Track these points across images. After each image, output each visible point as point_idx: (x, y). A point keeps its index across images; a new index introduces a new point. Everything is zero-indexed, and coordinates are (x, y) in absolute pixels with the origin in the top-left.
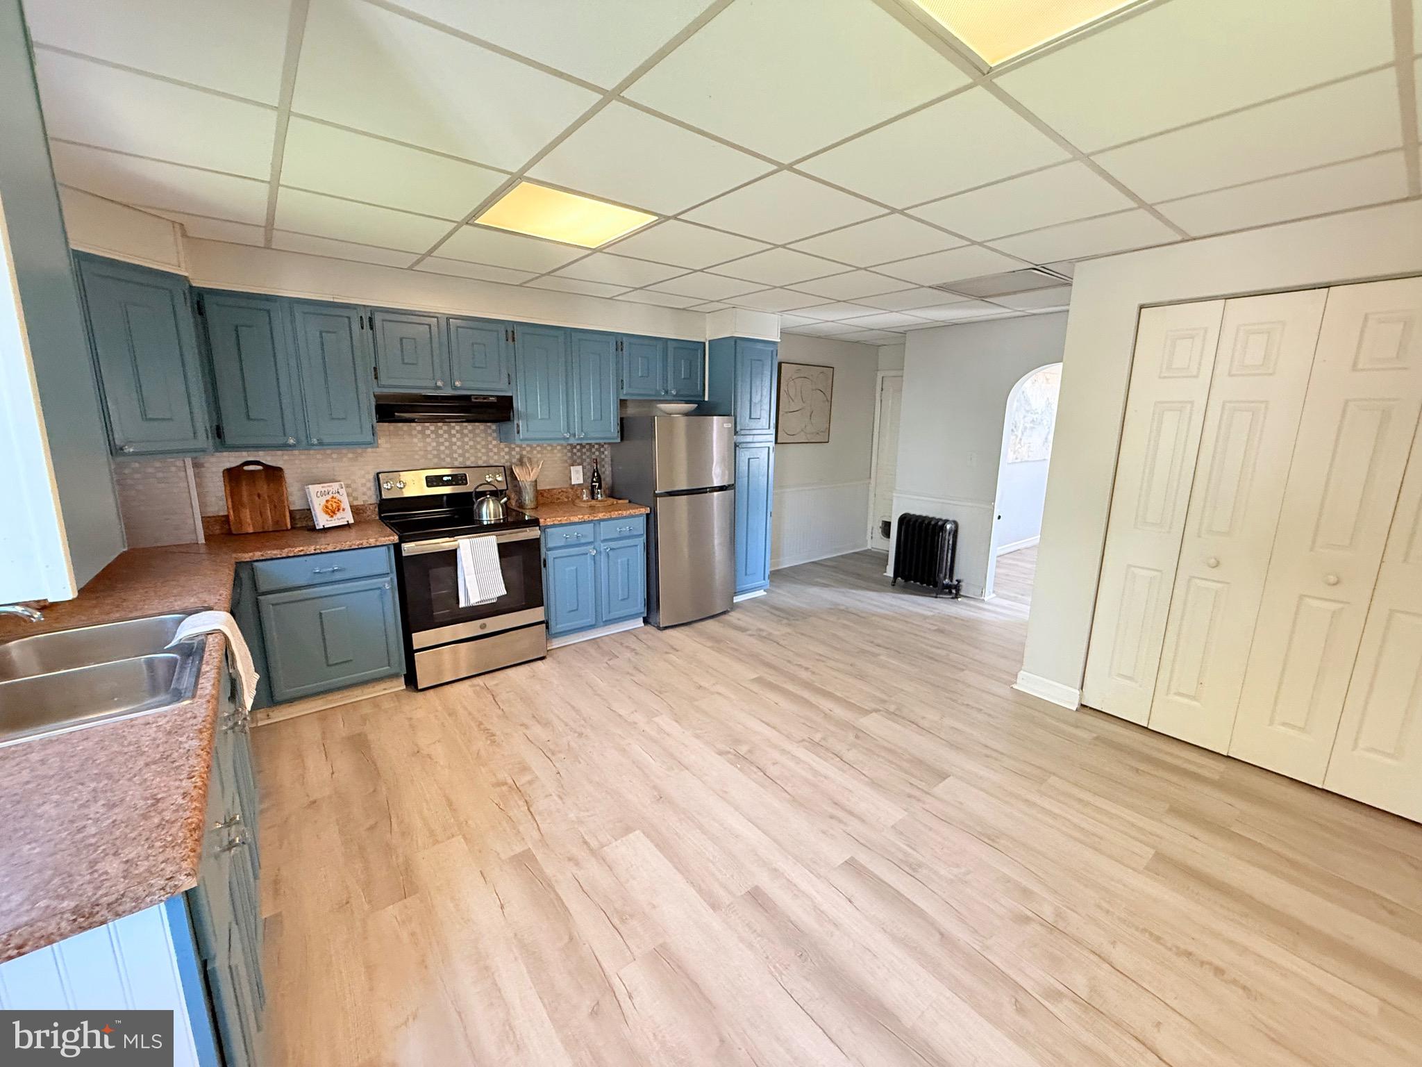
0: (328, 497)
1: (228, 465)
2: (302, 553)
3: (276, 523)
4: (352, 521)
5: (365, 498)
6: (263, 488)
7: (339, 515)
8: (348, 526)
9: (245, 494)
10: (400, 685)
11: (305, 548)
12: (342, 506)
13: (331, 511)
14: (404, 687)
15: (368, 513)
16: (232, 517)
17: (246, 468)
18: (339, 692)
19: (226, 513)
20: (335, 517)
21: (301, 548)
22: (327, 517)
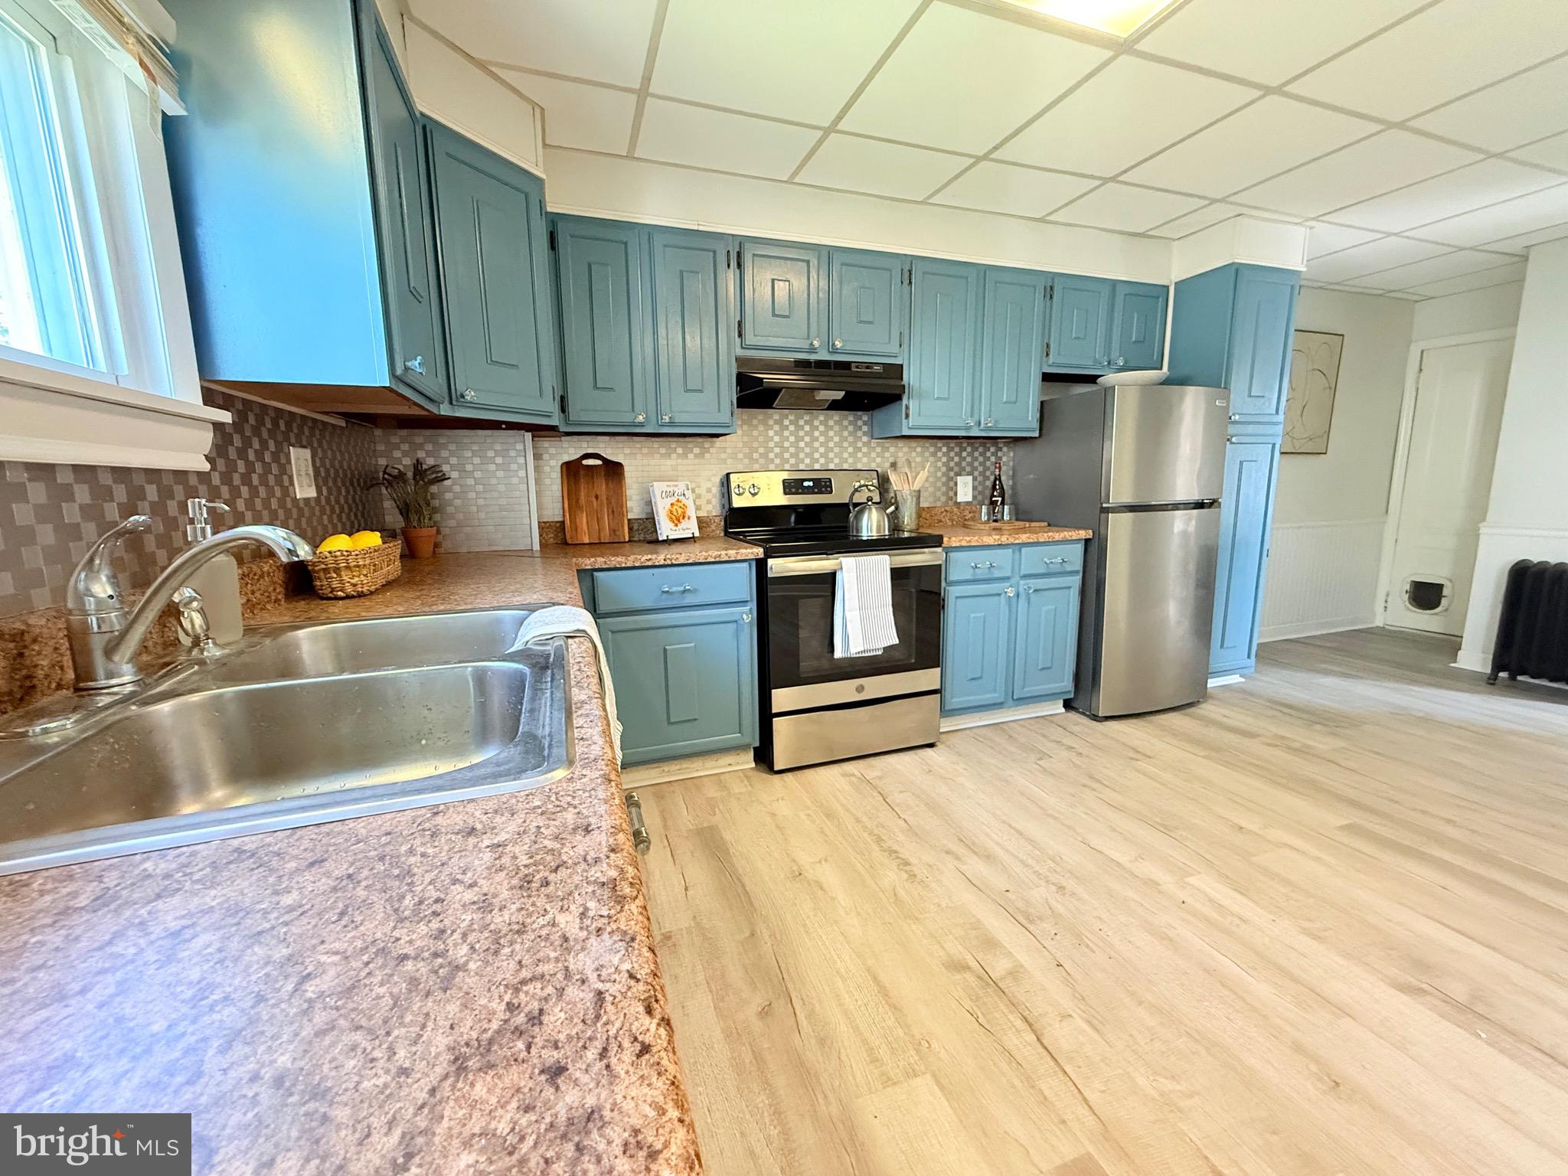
0: (674, 500)
1: (566, 458)
2: (650, 563)
3: (614, 531)
4: (697, 534)
5: (710, 507)
6: (601, 487)
7: (684, 524)
8: (693, 539)
9: (583, 494)
10: (747, 761)
11: (654, 557)
12: (688, 513)
13: (677, 519)
14: (753, 765)
15: (713, 527)
16: (568, 522)
17: (585, 462)
18: (676, 762)
19: (561, 519)
20: (680, 527)
21: (649, 557)
22: (672, 525)
